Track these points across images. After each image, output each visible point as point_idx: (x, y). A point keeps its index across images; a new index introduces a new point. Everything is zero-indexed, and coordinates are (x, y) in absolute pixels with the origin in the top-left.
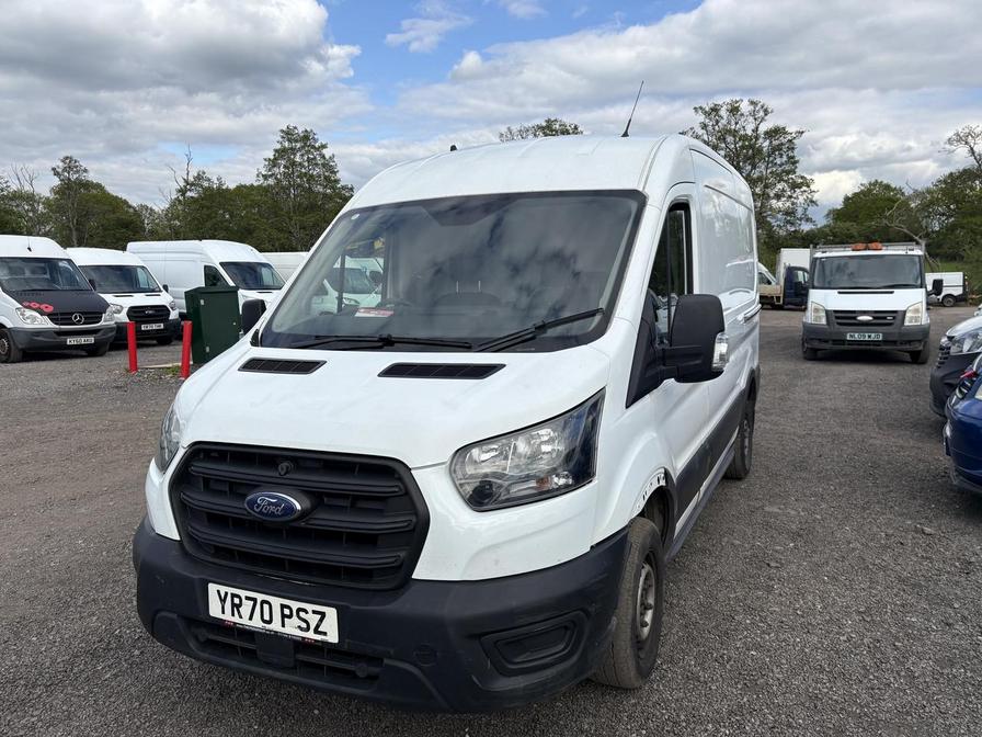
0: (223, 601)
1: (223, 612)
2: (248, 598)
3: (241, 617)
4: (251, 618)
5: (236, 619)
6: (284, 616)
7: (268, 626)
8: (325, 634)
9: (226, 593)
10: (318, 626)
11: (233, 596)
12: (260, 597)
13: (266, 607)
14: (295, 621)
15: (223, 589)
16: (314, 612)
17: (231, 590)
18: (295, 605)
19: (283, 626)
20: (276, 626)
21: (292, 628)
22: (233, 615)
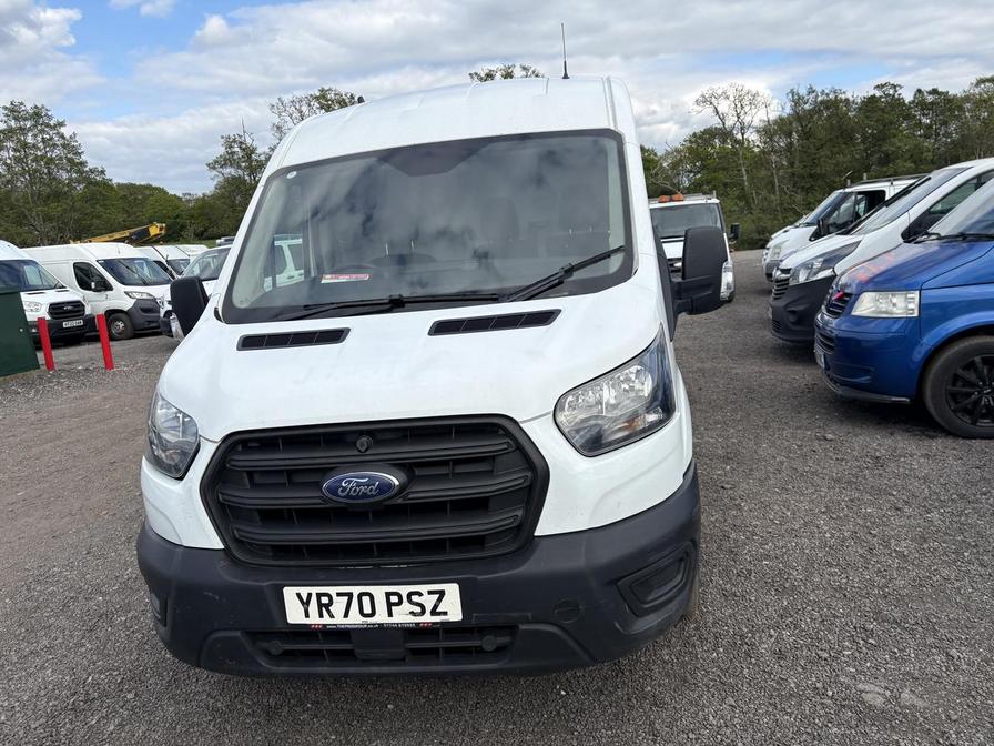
0: (306, 604)
1: (307, 616)
2: (339, 594)
3: (332, 617)
4: (346, 615)
5: (326, 620)
6: (390, 605)
7: (370, 620)
8: (445, 613)
9: (310, 595)
10: (436, 607)
11: (319, 596)
12: (356, 590)
13: (366, 600)
14: (407, 606)
15: (304, 591)
16: (430, 593)
17: (315, 590)
18: (404, 590)
19: (390, 615)
20: (381, 617)
21: (403, 616)
22: (321, 616)
